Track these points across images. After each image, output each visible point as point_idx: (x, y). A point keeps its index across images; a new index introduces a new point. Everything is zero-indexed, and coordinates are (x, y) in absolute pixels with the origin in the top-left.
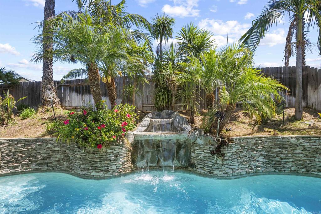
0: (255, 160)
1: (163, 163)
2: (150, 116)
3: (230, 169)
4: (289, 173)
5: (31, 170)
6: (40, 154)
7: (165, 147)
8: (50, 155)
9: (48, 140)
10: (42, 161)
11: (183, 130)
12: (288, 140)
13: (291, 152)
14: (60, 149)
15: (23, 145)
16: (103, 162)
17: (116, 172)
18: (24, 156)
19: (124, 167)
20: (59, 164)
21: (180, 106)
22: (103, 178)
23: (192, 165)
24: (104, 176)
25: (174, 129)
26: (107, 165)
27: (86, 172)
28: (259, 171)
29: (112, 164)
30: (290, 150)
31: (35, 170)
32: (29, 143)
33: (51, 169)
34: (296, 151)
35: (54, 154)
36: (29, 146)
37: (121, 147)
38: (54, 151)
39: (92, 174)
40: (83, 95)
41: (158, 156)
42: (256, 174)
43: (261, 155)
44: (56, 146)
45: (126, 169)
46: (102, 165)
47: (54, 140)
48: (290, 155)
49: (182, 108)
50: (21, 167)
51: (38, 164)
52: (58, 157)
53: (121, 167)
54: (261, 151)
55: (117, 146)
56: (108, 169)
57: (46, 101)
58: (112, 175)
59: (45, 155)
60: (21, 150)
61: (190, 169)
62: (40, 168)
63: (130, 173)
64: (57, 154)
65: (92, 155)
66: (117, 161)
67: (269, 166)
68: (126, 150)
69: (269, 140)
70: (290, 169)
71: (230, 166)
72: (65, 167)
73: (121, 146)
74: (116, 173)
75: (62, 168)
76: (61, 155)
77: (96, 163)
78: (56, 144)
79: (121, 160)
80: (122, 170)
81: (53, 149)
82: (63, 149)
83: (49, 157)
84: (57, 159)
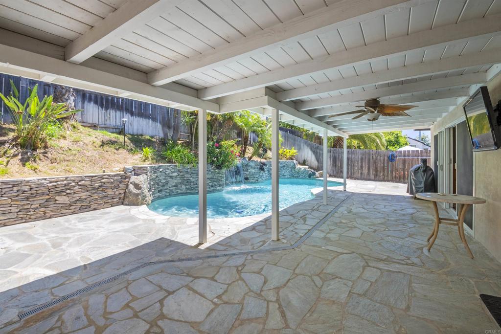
6: (161, 181)
9: (166, 167)
10: (162, 188)
14: (177, 174)
20: (176, 189)
23: (247, 179)
33: (168, 194)
38: (171, 177)
40: (107, 109)
44: (173, 172)
47: (171, 166)
51: (159, 192)
52: (176, 181)
59: (164, 181)
62: (160, 195)
64: (174, 179)
72: (184, 190)
75: (179, 192)
76: (179, 179)
81: (171, 175)
82: (182, 174)
83: (167, 183)
84: (174, 184)
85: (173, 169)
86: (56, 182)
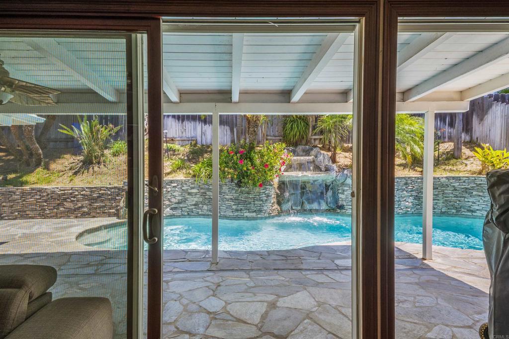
0: (405, 200)
1: (308, 206)
4: (439, 215)
6: (175, 197)
7: (310, 189)
8: (185, 199)
9: (183, 181)
10: (176, 206)
11: (329, 170)
12: (438, 180)
13: (440, 193)
14: (198, 191)
16: (256, 202)
20: (195, 208)
21: (315, 139)
23: (341, 207)
24: (257, 216)
25: (317, 168)
26: (259, 205)
27: (239, 213)
28: (408, 213)
29: (264, 204)
30: (440, 190)
31: (169, 216)
33: (186, 214)
34: (446, 191)
35: (191, 197)
37: (271, 188)
38: (189, 194)
39: (246, 214)
41: (303, 198)
42: (405, 215)
43: (411, 196)
44: (192, 188)
45: (274, 211)
46: (256, 205)
47: (190, 181)
48: (440, 196)
49: (317, 142)
51: (172, 209)
52: (196, 199)
53: (271, 208)
54: (411, 191)
55: (268, 186)
56: (260, 210)
58: (263, 216)
59: (180, 198)
61: (339, 211)
62: (174, 213)
63: (276, 216)
64: (194, 196)
65: (246, 195)
66: (268, 202)
67: (419, 207)
68: (274, 191)
69: (419, 180)
70: (440, 211)
72: (205, 211)
73: (271, 186)
74: (267, 214)
75: (200, 213)
76: (200, 197)
77: (250, 203)
78: (193, 186)
79: (270, 201)
80: (271, 211)
81: (190, 191)
82: (202, 191)
83: (184, 201)
84: (194, 203)
85: (192, 184)
86: (64, 191)
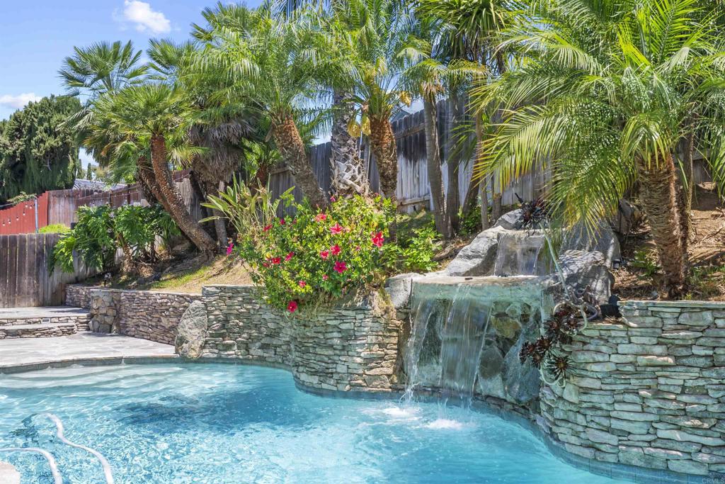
2: (512, 221)
3: (609, 430)
5: (251, 357)
6: (266, 323)
8: (279, 328)
10: (268, 340)
15: (240, 299)
16: (319, 350)
17: (347, 382)
18: (241, 324)
19: (367, 373)
22: (319, 392)
23: (533, 403)
24: (320, 386)
26: (326, 359)
29: (336, 358)
32: (249, 297)
33: (280, 361)
36: (250, 303)
37: (361, 316)
40: (416, 162)
45: (375, 380)
46: (317, 358)
50: (236, 347)
51: (262, 347)
53: (361, 372)
55: (347, 312)
56: (327, 371)
57: (337, 191)
58: (335, 389)
59: (273, 326)
60: (237, 310)
62: (265, 355)
66: (350, 353)
68: (376, 324)
71: (609, 417)
73: (359, 312)
74: (347, 385)
79: (359, 350)
80: (364, 380)
